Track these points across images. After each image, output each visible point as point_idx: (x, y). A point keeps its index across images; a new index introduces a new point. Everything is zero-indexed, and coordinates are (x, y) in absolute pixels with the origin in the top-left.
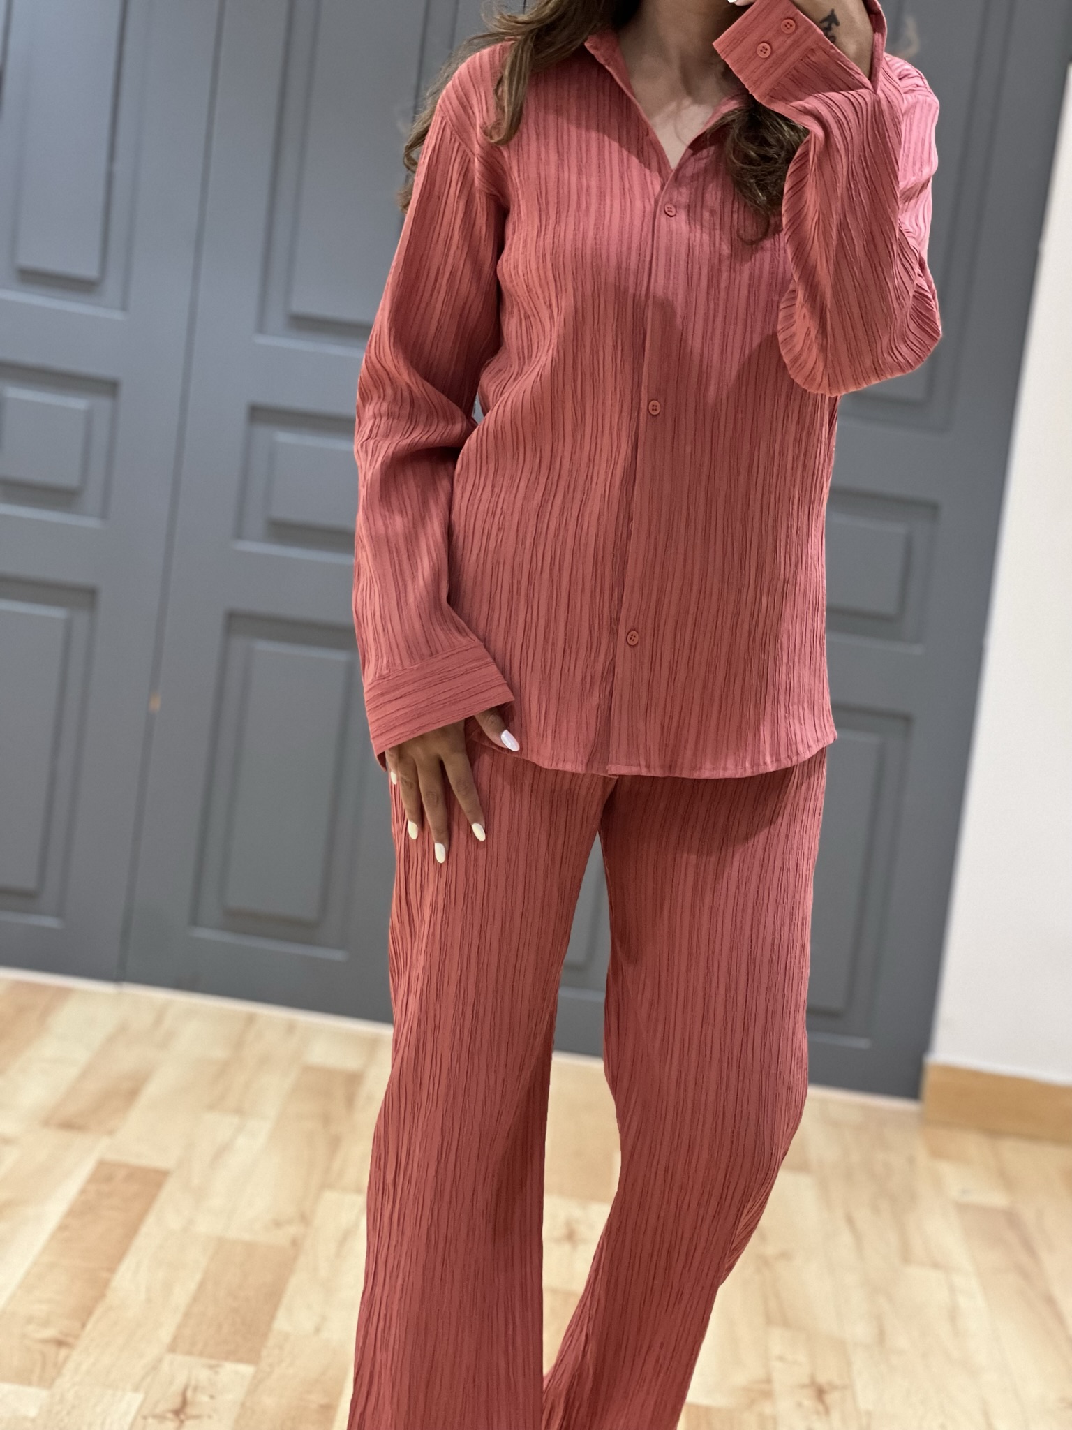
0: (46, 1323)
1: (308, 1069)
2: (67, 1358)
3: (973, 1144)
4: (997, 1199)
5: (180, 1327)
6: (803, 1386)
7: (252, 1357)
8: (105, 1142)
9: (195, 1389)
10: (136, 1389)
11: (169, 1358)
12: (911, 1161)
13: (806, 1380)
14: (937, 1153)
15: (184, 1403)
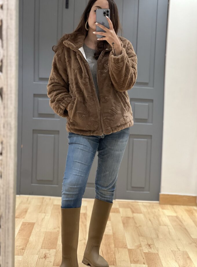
0: (20, 246)
1: (54, 205)
2: (24, 251)
3: (169, 207)
4: (175, 214)
5: (42, 245)
6: (146, 245)
7: (55, 248)
8: (23, 219)
9: (47, 254)
10: (37, 255)
11: (41, 249)
12: (159, 210)
13: (147, 244)
14: (163, 209)
15: (45, 256)
